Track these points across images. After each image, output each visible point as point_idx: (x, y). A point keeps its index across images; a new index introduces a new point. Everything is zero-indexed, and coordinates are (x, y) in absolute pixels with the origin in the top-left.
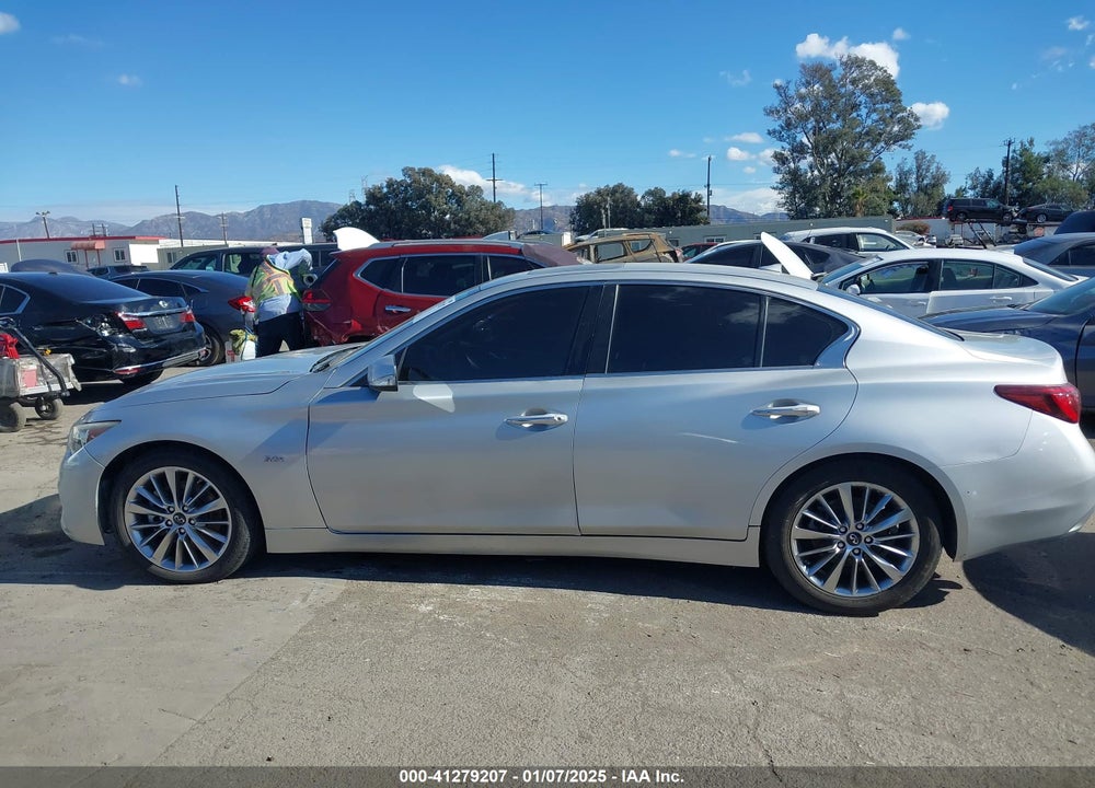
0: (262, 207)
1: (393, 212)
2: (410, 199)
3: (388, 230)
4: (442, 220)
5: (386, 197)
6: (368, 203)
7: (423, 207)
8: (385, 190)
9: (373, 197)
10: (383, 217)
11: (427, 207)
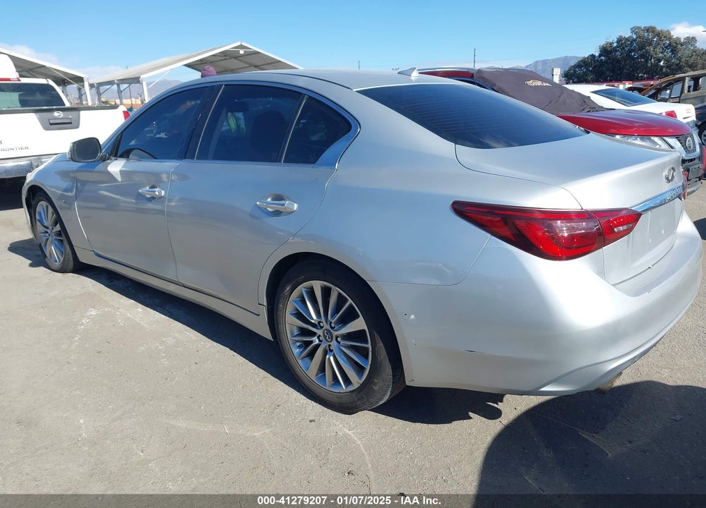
0: (536, 62)
1: (618, 61)
2: (633, 51)
3: (611, 74)
4: (657, 65)
5: (615, 50)
6: (600, 56)
7: (642, 56)
8: (615, 45)
9: (605, 51)
10: (610, 65)
11: (646, 56)
